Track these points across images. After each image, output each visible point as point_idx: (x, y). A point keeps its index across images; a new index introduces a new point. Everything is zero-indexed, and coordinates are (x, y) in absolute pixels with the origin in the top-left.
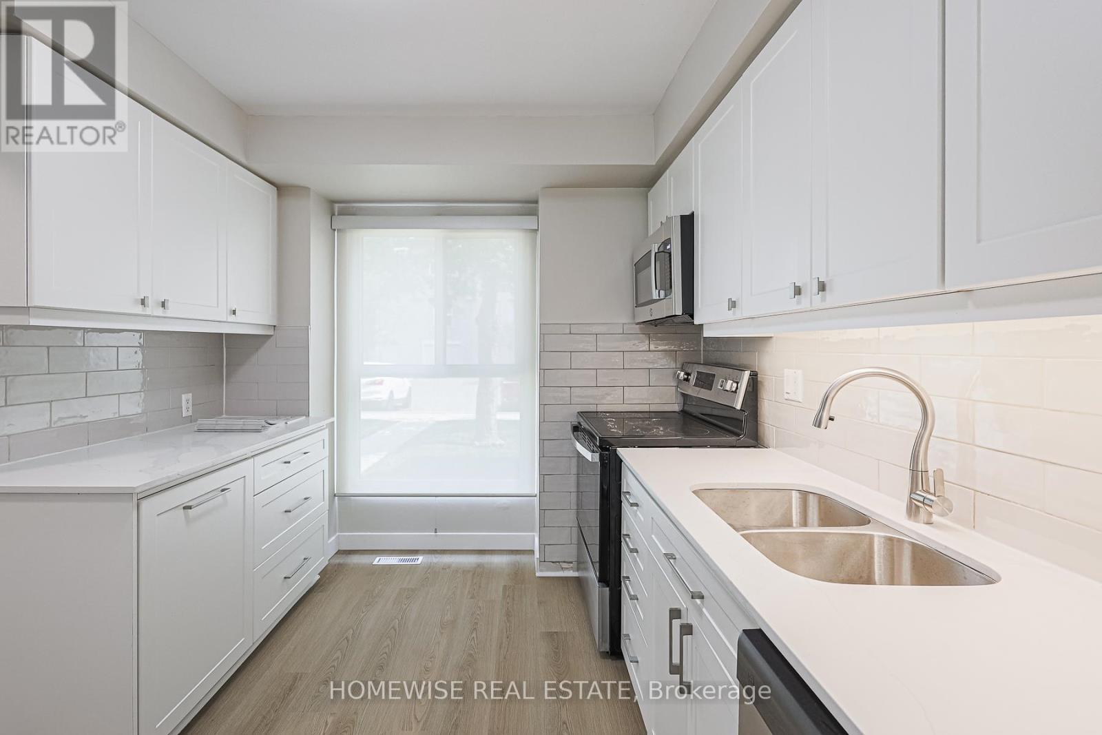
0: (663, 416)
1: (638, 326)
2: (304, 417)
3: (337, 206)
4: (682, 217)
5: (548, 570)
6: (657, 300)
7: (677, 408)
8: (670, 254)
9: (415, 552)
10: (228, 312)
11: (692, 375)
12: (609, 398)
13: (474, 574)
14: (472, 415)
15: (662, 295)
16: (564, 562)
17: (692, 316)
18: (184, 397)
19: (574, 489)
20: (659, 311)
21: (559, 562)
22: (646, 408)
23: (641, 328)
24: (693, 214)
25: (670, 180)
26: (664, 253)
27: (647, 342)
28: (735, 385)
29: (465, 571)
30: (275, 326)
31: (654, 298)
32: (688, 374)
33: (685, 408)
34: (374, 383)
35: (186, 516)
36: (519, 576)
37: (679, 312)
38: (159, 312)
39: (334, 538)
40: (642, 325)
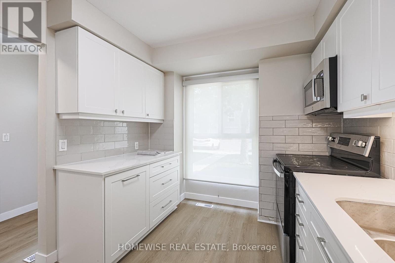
0: (320, 158)
1: (306, 116)
2: (172, 151)
3: (184, 78)
4: (330, 58)
5: (263, 219)
6: (315, 102)
7: (327, 154)
8: (323, 79)
9: (211, 203)
10: (146, 115)
11: (336, 139)
12: (292, 148)
13: (232, 215)
14: (239, 153)
15: (318, 99)
16: (270, 217)
17: (336, 108)
18: (136, 143)
19: (274, 186)
20: (317, 107)
21: (268, 217)
22: (311, 153)
23: (308, 117)
24: (337, 56)
25: (323, 44)
26: (320, 78)
27: (311, 123)
28: (364, 144)
29: (228, 214)
30: (163, 120)
31: (314, 100)
32: (334, 138)
33: (332, 154)
34: (207, 141)
35: (123, 184)
36: (250, 220)
37: (328, 106)
38: (121, 115)
39: (183, 194)
40: (308, 116)
